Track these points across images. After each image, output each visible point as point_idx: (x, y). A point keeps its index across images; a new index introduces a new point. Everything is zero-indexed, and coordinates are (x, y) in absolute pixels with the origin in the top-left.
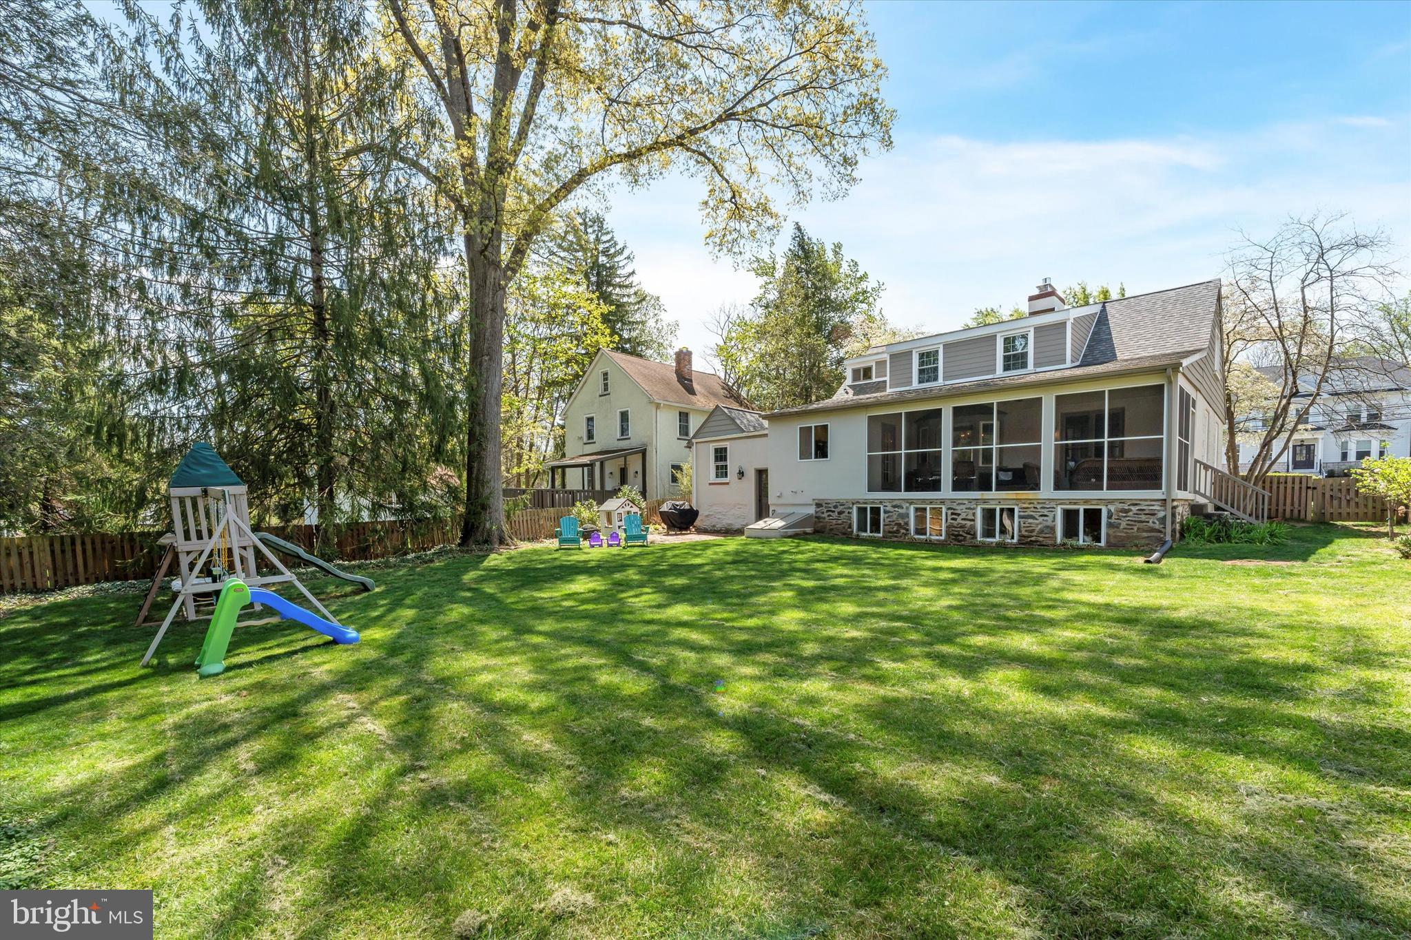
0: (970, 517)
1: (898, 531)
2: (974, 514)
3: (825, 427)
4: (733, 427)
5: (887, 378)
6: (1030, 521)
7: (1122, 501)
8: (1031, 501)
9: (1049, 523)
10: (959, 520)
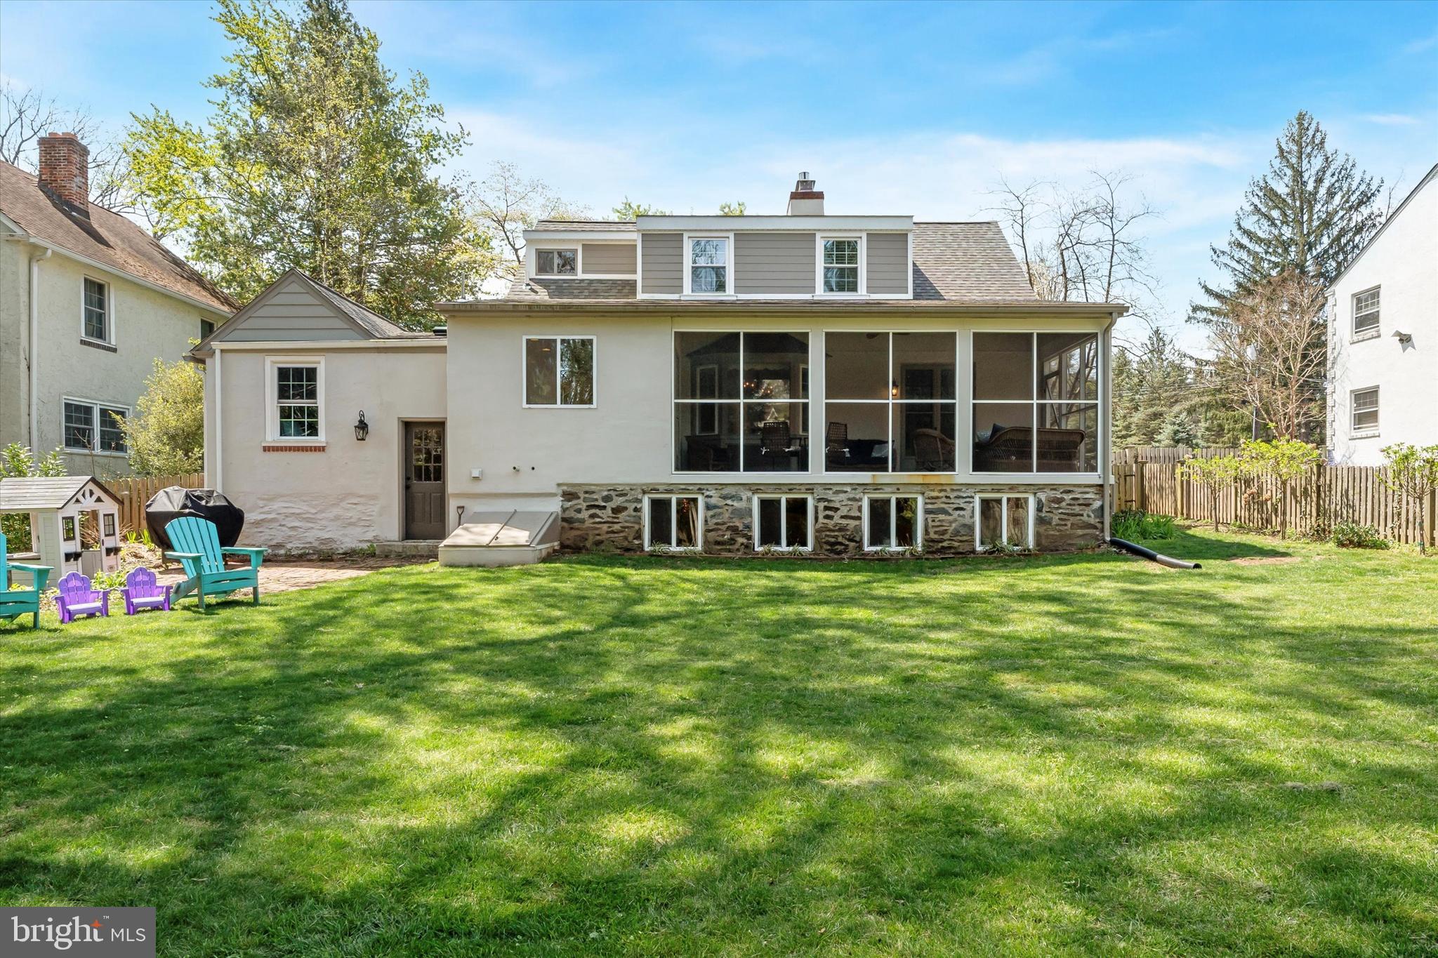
0: (855, 513)
1: (732, 541)
2: (860, 509)
3: (586, 344)
4: (338, 323)
5: (638, 277)
6: (942, 517)
7: (1053, 487)
8: (941, 487)
9: (967, 521)
10: (837, 519)
